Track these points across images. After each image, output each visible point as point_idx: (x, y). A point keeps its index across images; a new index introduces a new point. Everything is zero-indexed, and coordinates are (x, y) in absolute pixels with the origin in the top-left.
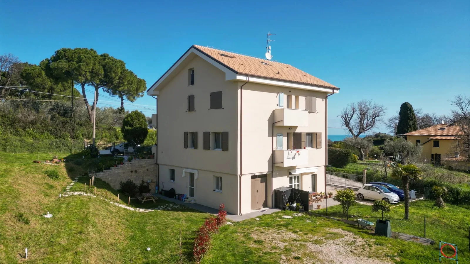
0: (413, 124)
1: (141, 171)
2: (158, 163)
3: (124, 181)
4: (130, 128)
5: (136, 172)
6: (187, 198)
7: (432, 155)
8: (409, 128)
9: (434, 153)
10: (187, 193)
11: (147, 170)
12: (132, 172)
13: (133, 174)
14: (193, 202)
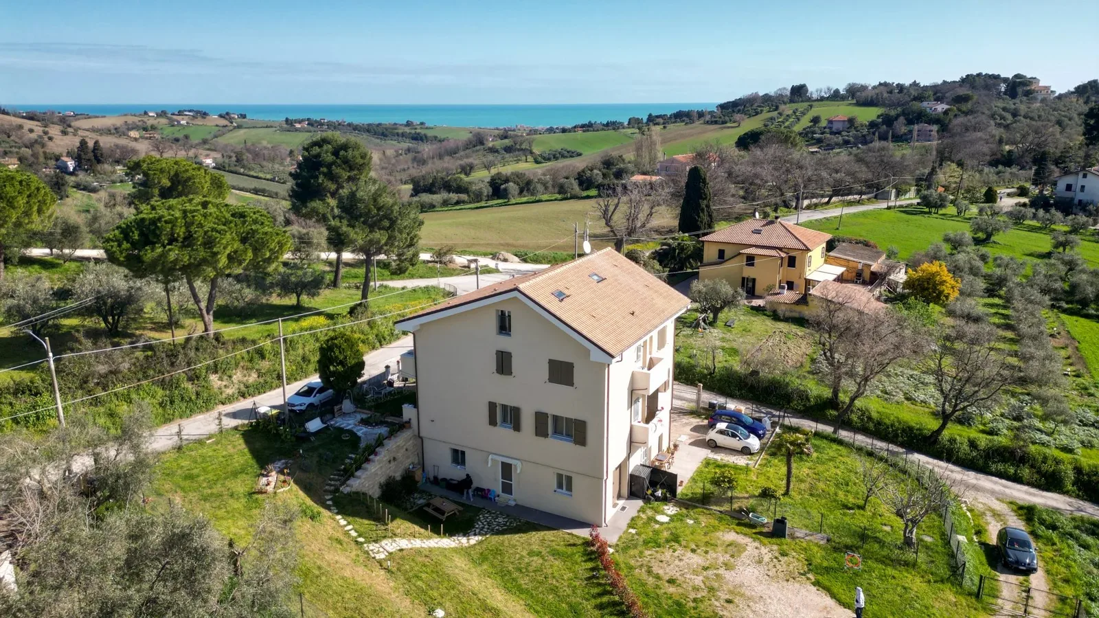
0: (706, 206)
1: (399, 455)
2: (421, 435)
3: (383, 480)
4: (340, 368)
5: (394, 459)
6: (498, 496)
7: (743, 279)
8: (701, 214)
9: (745, 275)
10: (497, 488)
11: (407, 450)
12: (390, 462)
13: (393, 463)
14: (512, 503)
